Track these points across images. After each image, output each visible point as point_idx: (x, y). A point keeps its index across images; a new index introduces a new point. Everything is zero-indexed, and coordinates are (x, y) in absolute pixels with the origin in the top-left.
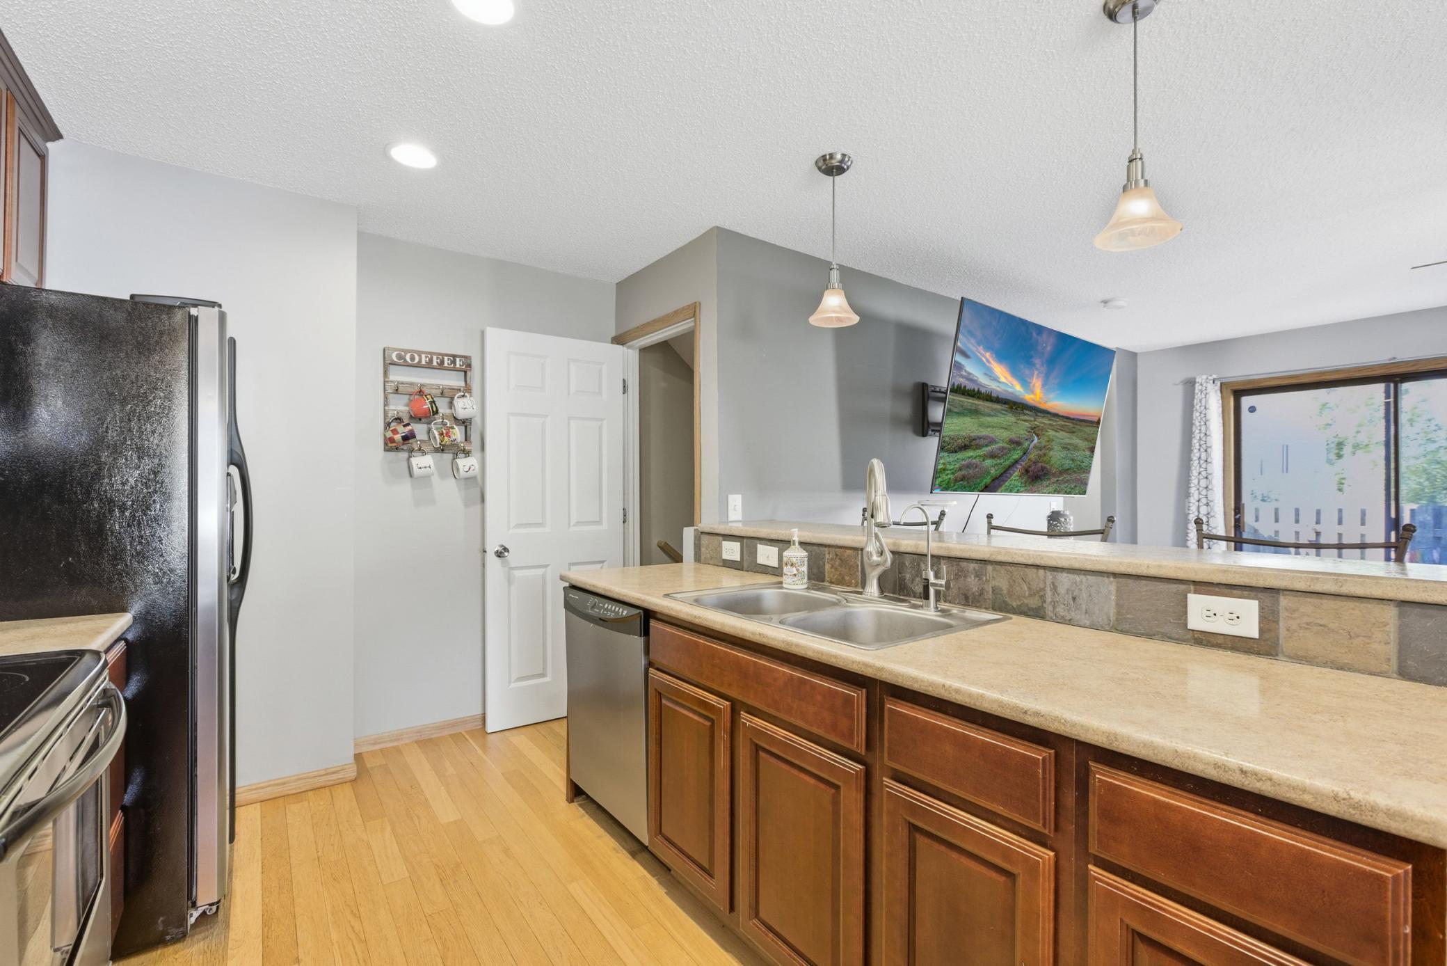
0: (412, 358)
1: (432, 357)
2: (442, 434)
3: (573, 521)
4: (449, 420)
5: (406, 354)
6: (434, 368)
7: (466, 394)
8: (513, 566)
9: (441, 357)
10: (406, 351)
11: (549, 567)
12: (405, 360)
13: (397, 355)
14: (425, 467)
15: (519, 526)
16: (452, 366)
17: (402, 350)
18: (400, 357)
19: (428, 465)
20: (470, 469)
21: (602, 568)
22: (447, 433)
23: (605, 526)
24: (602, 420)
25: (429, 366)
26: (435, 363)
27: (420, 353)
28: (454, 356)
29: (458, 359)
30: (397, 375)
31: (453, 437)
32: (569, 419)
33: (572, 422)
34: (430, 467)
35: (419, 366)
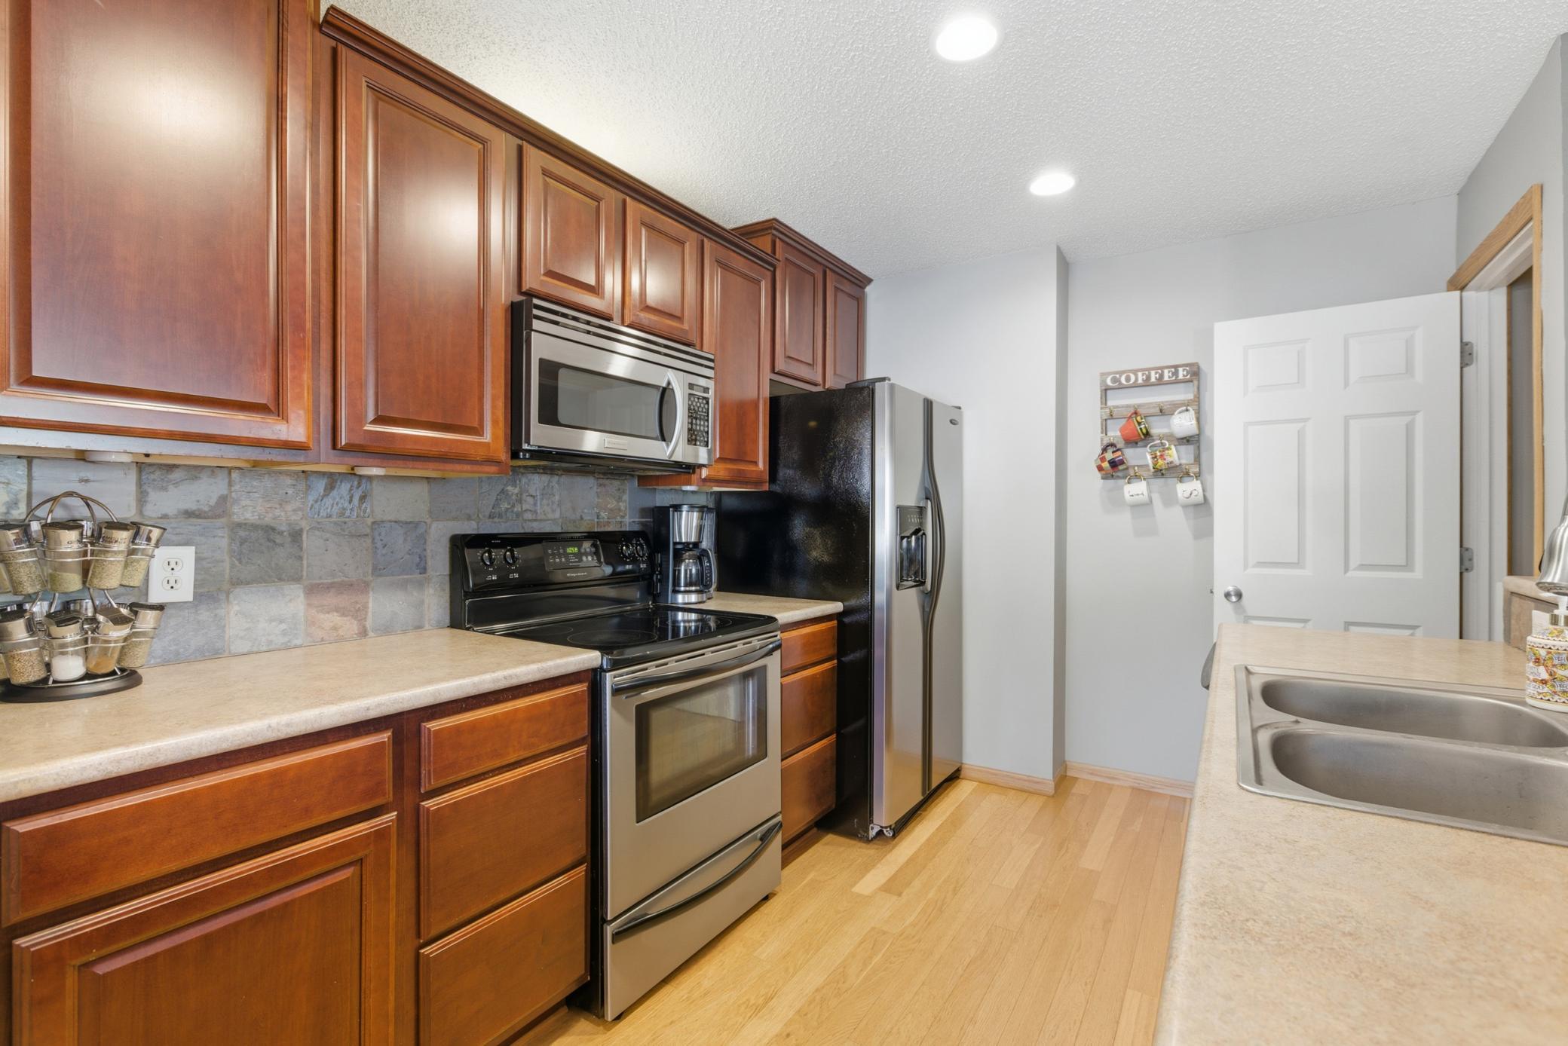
0: (1128, 379)
1: (1150, 373)
2: (1156, 457)
3: (1353, 564)
4: (1168, 441)
5: (1120, 376)
6: (1153, 385)
7: (1189, 408)
8: (1249, 615)
9: (1160, 371)
10: (1121, 373)
11: (1310, 623)
12: (1120, 383)
13: (1111, 379)
14: (1138, 495)
15: (1261, 564)
16: (1174, 378)
17: (1117, 373)
18: (1114, 380)
19: (1140, 493)
20: (1191, 494)
21: (1412, 635)
22: (1161, 456)
23: (1418, 573)
24: (1415, 413)
25: (1147, 383)
26: (1153, 379)
27: (1135, 372)
28: (1176, 367)
29: (1180, 369)
30: (1116, 400)
31: (1169, 459)
32: (1347, 420)
33: (1352, 422)
34: (1142, 494)
35: (1136, 386)
